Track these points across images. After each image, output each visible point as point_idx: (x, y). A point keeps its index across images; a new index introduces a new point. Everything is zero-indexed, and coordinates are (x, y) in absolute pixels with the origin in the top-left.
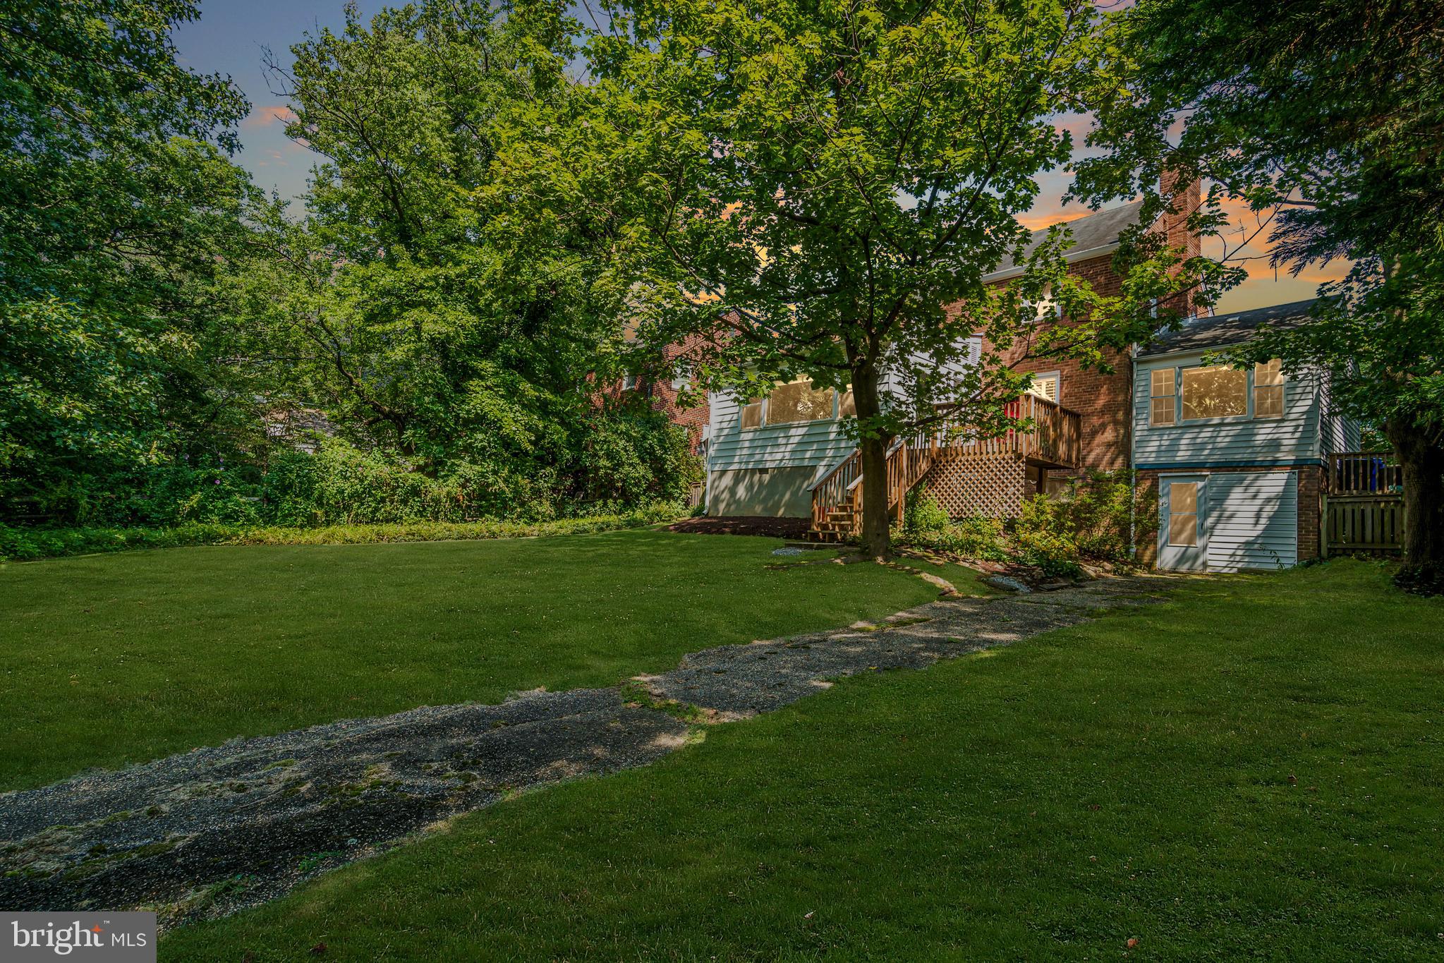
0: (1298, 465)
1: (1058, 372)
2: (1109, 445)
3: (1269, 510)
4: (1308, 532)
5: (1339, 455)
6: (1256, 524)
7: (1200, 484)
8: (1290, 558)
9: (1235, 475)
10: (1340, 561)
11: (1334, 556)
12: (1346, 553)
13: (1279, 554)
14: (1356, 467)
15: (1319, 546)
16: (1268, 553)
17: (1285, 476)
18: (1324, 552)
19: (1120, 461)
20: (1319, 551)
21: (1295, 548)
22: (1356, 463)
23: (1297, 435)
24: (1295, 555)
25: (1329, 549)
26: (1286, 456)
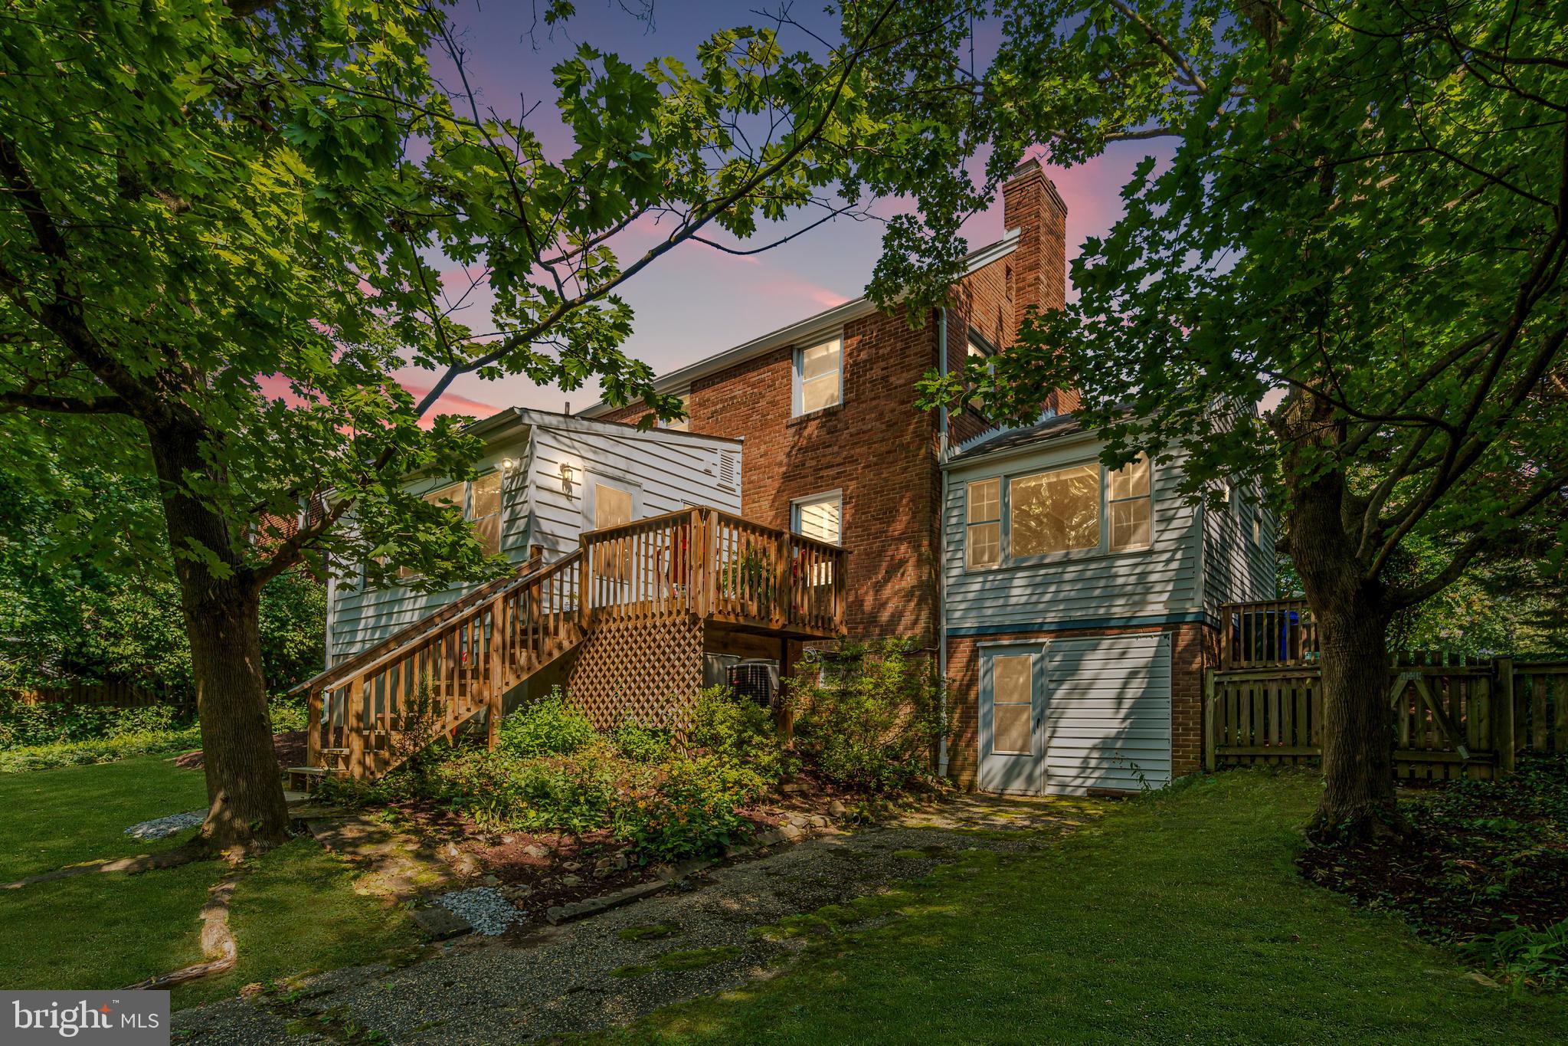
0: (1172, 623)
1: (839, 491)
2: (909, 595)
3: (1135, 690)
4: (1187, 729)
5: (1235, 607)
6: (1118, 709)
7: (1034, 657)
8: (1159, 775)
9: (1083, 642)
10: (1232, 780)
11: (1226, 767)
12: (1242, 763)
13: (1143, 765)
14: (1259, 624)
15: (1203, 751)
16: (1127, 765)
17: (1155, 641)
18: (1210, 763)
19: (924, 615)
20: (1203, 759)
21: (1168, 756)
22: (1259, 617)
23: (1175, 565)
24: (1168, 766)
25: (1218, 757)
26: (1156, 607)
